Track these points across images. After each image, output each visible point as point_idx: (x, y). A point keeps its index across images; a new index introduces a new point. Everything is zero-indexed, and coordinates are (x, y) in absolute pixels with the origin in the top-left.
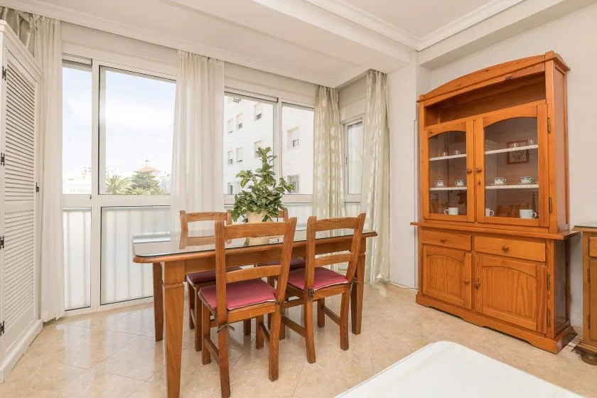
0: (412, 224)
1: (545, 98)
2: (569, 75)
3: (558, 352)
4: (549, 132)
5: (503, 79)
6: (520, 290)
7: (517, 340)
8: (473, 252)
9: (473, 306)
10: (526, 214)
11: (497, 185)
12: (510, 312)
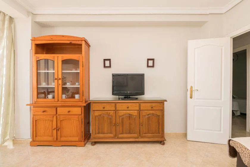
0: (27, 105)
1: (82, 54)
2: (91, 48)
3: (85, 146)
4: (83, 67)
5: (69, 42)
6: (74, 127)
7: (73, 147)
8: (57, 115)
9: (57, 139)
10: (77, 96)
11: (68, 85)
12: (70, 136)
